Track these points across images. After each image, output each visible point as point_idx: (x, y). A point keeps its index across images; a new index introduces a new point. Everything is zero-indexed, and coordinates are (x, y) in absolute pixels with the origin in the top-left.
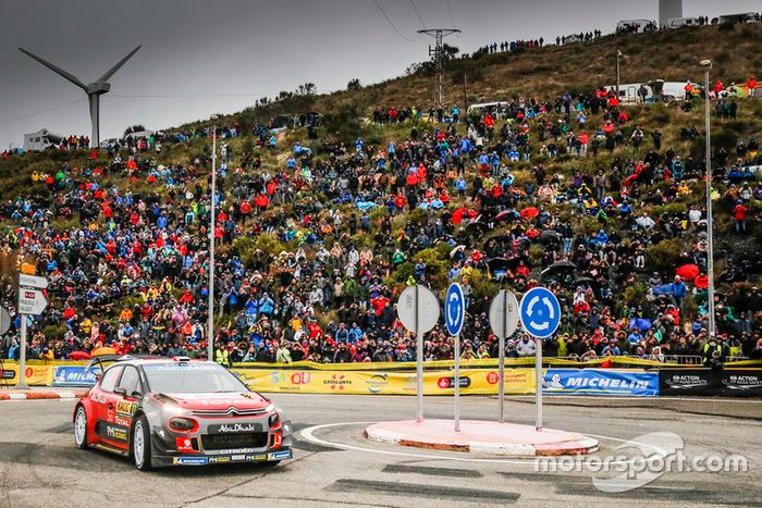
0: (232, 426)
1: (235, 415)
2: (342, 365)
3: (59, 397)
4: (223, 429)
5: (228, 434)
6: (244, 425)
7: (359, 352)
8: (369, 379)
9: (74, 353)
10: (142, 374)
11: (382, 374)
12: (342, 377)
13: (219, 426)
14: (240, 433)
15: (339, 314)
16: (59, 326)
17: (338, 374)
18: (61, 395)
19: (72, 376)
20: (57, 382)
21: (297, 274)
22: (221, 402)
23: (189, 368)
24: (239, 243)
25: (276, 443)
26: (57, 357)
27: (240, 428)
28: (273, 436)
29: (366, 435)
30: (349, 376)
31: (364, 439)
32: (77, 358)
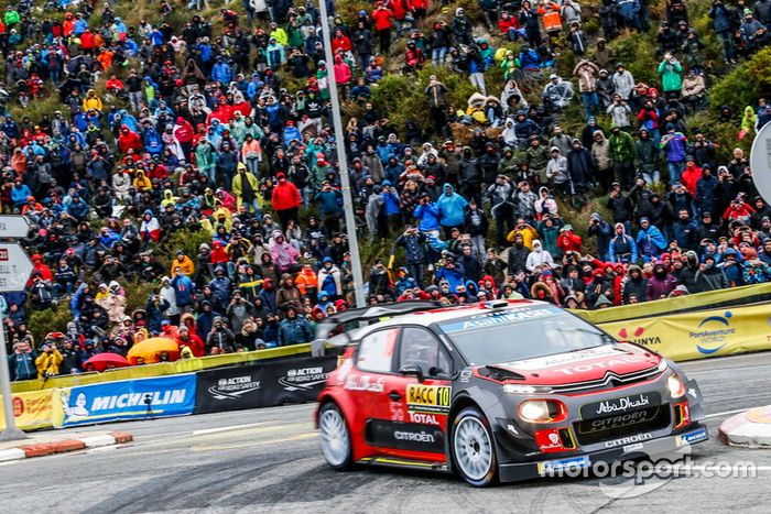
0: (615, 402)
1: (616, 384)
2: (635, 308)
3: (84, 447)
4: (603, 408)
5: (613, 415)
6: (634, 399)
7: (660, 277)
8: (695, 328)
9: (95, 358)
10: (442, 337)
11: (721, 313)
12: (640, 331)
13: (597, 405)
14: (630, 411)
15: (610, 205)
16: (55, 309)
17: (631, 328)
18: (88, 441)
19: (100, 403)
20: (73, 418)
21: (509, 136)
22: (590, 368)
23: (511, 317)
24: (381, 92)
25: (683, 419)
26: (64, 370)
27: (629, 404)
28: (677, 409)
29: (724, 438)
30: (653, 327)
31: (722, 448)
32: (103, 367)
